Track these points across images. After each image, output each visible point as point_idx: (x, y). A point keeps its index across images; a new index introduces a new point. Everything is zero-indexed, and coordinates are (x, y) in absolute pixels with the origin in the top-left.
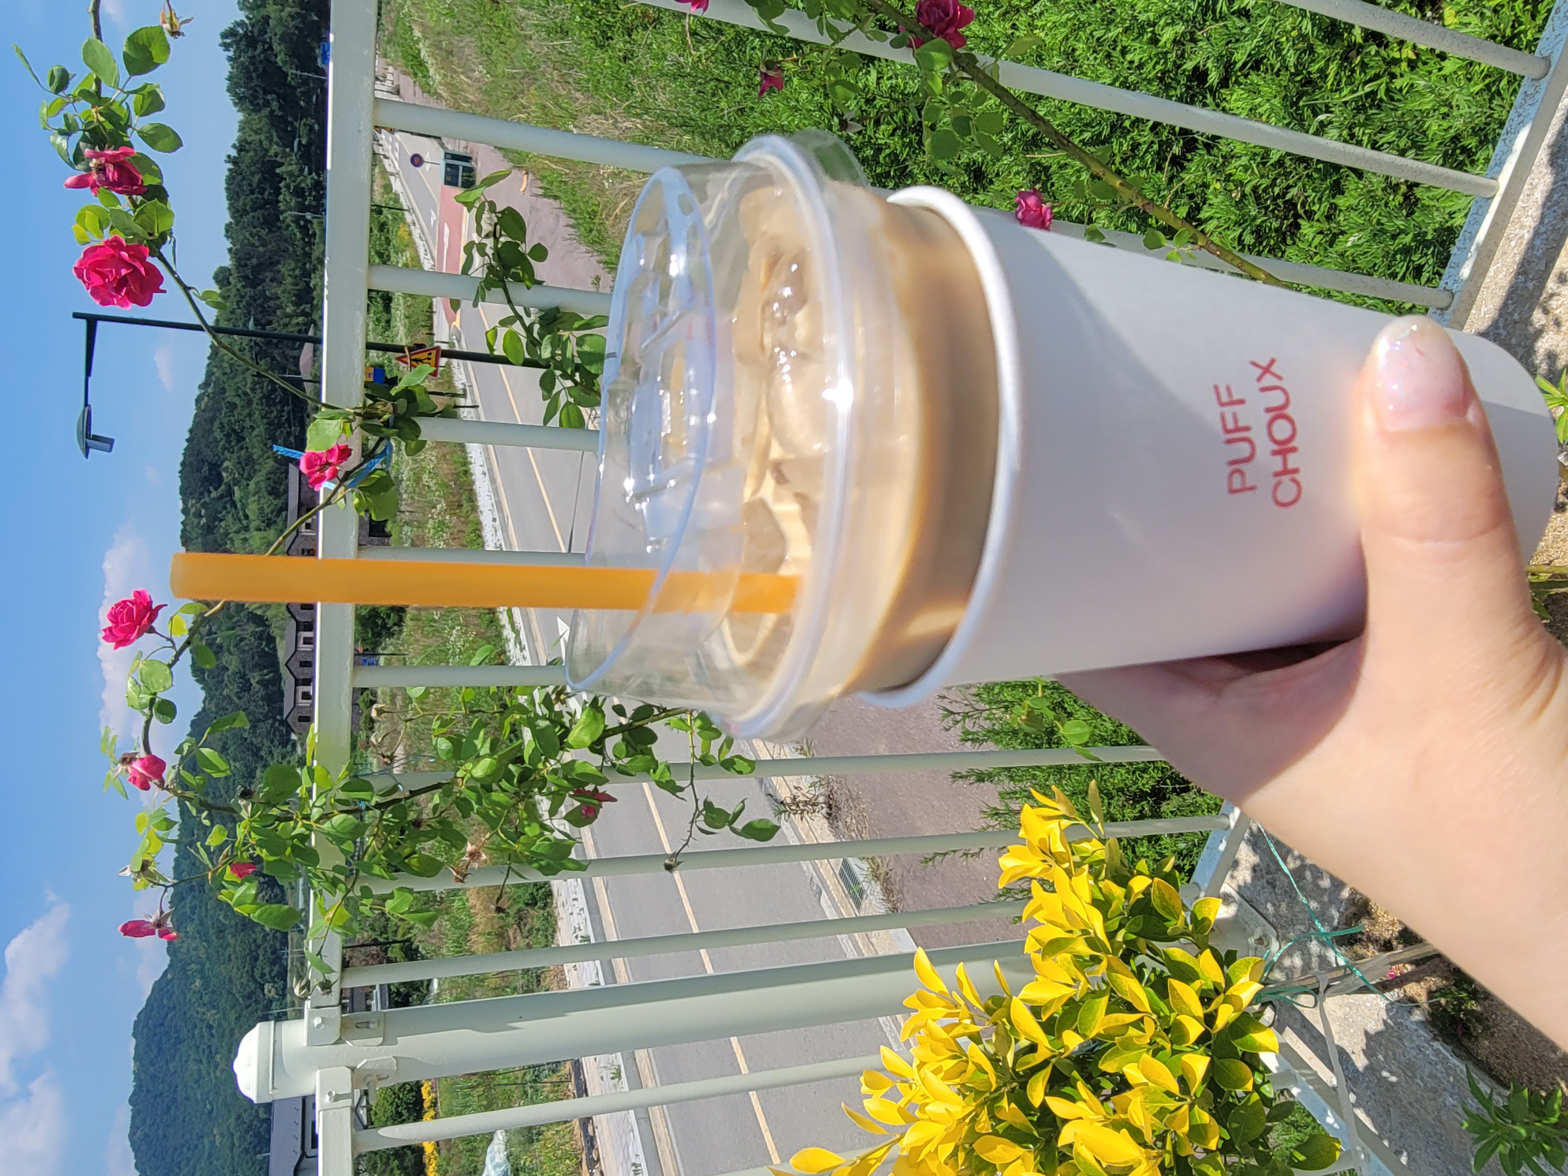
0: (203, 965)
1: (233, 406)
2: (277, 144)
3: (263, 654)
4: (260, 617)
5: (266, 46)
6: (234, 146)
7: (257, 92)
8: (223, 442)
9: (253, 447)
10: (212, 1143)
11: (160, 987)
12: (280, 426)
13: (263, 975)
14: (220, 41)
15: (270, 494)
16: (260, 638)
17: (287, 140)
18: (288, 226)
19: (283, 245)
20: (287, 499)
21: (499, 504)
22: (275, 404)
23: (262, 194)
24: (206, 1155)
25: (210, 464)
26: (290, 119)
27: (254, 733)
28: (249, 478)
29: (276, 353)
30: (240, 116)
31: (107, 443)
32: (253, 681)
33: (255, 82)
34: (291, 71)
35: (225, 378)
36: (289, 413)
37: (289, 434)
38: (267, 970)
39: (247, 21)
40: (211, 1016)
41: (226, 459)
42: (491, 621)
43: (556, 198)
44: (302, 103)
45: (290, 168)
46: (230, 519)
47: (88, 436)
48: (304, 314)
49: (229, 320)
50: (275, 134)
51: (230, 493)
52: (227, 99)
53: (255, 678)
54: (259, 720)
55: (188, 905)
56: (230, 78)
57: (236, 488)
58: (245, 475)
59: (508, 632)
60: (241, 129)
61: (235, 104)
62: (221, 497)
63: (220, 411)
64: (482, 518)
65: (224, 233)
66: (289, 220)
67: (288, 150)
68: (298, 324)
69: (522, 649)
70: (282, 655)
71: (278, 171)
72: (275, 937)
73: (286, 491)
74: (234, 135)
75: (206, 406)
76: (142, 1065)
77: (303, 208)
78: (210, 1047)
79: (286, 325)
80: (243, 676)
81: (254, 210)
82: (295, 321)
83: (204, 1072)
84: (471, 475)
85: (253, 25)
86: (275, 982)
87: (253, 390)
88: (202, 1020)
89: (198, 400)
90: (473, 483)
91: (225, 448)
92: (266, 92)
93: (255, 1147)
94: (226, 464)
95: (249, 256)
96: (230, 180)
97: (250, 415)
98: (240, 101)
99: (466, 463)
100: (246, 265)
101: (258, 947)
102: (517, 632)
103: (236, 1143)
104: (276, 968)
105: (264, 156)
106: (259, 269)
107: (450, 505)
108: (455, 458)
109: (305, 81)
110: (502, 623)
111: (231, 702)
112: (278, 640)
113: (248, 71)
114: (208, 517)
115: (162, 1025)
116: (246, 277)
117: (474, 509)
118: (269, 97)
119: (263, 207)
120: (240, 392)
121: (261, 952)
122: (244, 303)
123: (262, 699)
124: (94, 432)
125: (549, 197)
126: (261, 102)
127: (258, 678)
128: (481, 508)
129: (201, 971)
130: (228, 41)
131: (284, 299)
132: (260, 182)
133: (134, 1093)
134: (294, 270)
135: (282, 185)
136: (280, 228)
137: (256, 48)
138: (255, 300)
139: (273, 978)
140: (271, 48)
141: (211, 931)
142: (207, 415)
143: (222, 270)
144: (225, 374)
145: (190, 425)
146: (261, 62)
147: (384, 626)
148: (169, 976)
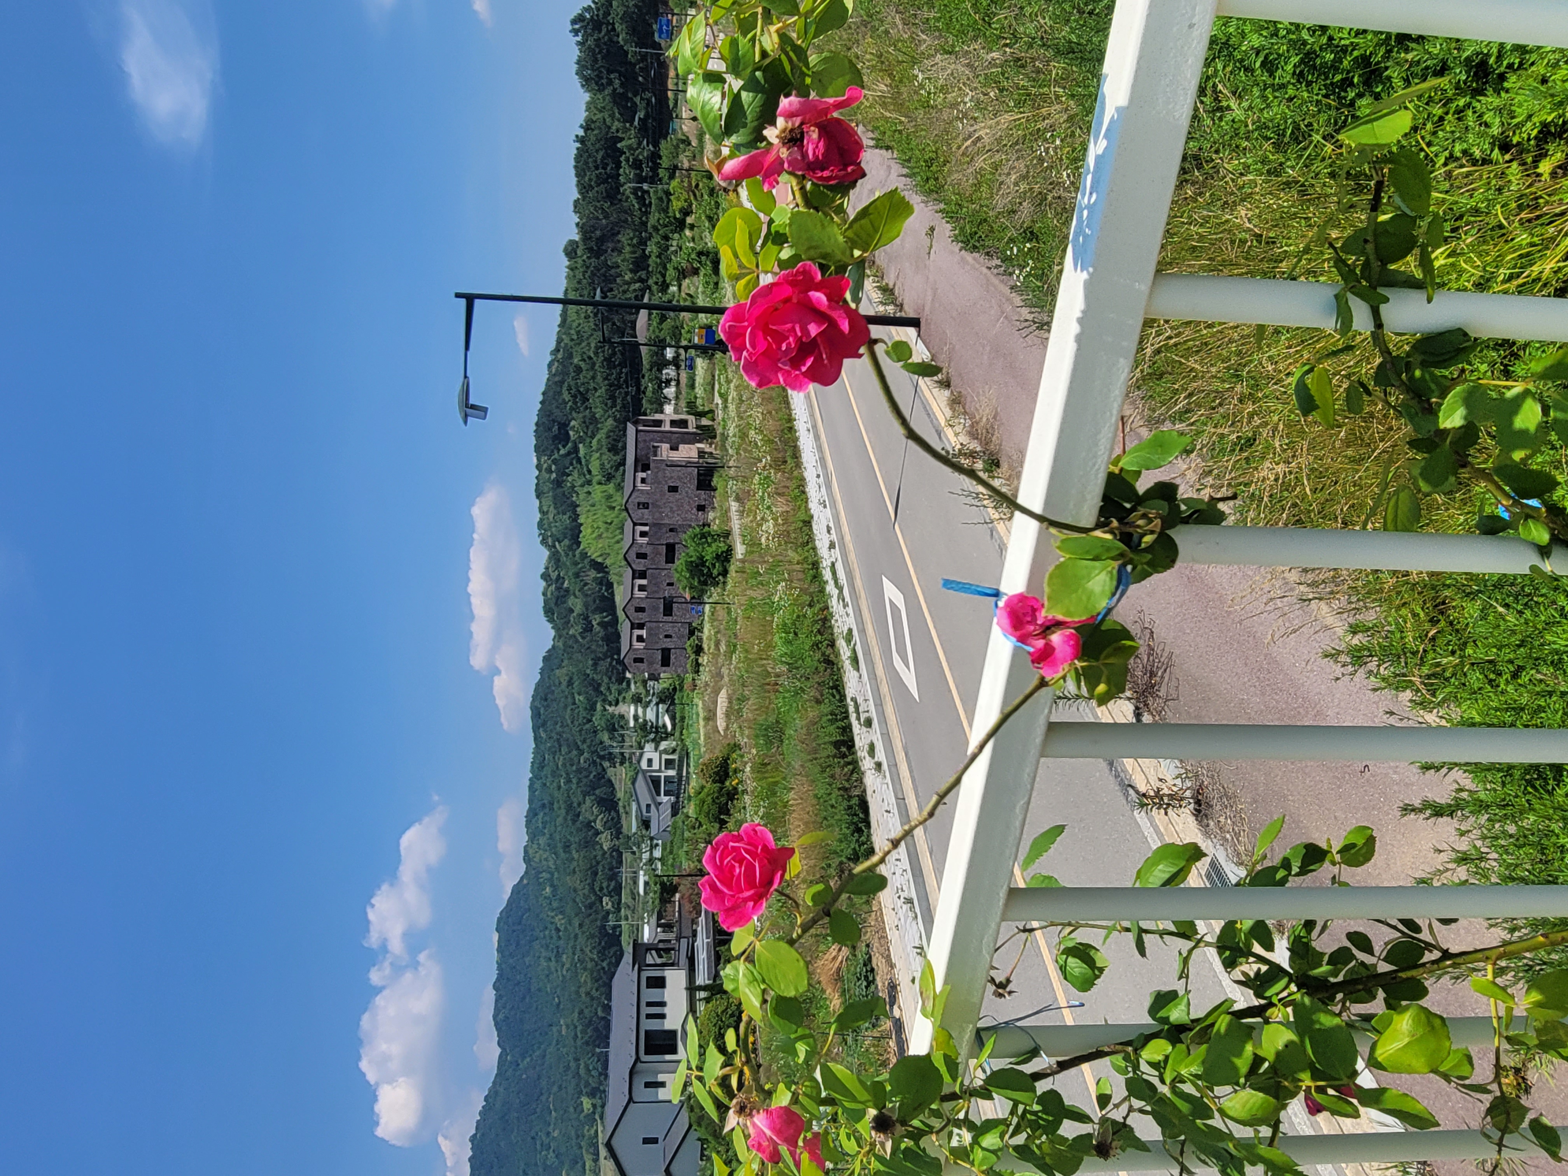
0: (553, 875)
1: (579, 370)
2: (619, 120)
3: (603, 598)
4: (601, 564)
5: (610, 27)
6: (581, 126)
7: (601, 72)
8: (570, 404)
9: (596, 408)
10: (560, 1032)
11: (516, 890)
12: (620, 387)
13: (601, 889)
14: (570, 28)
15: (609, 451)
16: (601, 584)
17: (628, 115)
18: (628, 197)
19: (623, 216)
20: (625, 456)
21: (822, 460)
22: (615, 367)
23: (605, 169)
24: (554, 1042)
25: (559, 423)
26: (630, 95)
27: (596, 669)
28: (593, 437)
29: (616, 318)
30: (587, 97)
31: (481, 411)
32: (594, 623)
33: (600, 63)
34: (632, 49)
35: (572, 343)
36: (626, 374)
37: (627, 393)
38: (605, 885)
39: (593, 6)
40: (560, 921)
41: (573, 419)
42: (815, 577)
43: (888, 148)
44: (640, 79)
45: (630, 142)
46: (575, 474)
47: (467, 406)
48: (641, 280)
49: (576, 290)
50: (616, 111)
51: (576, 450)
52: (576, 81)
53: (596, 620)
54: (599, 659)
55: (540, 821)
56: (578, 62)
57: (581, 446)
58: (589, 433)
59: (830, 588)
60: (588, 109)
61: (583, 86)
62: (569, 453)
63: (568, 374)
64: (806, 474)
65: (572, 208)
66: (628, 192)
67: (628, 125)
68: (635, 290)
69: (845, 606)
70: (620, 599)
71: (619, 145)
72: (612, 856)
73: (624, 447)
74: (582, 115)
75: (557, 370)
76: (503, 956)
77: (641, 179)
78: (558, 947)
79: (625, 292)
80: (586, 618)
81: (598, 185)
82: (632, 287)
83: (553, 969)
84: (796, 431)
85: (598, 9)
86: (611, 897)
87: (596, 354)
88: (552, 923)
89: (550, 365)
90: (797, 439)
91: (572, 409)
92: (609, 72)
93: (594, 1041)
94: (573, 423)
95: (594, 228)
96: (578, 158)
97: (593, 378)
98: (587, 82)
99: (790, 419)
100: (591, 238)
101: (598, 863)
102: (840, 589)
103: (579, 1035)
104: (613, 884)
105: (607, 133)
106: (601, 240)
107: (774, 460)
108: (780, 415)
109: (644, 57)
110: (825, 579)
111: (577, 641)
112: (615, 586)
113: (594, 55)
114: (558, 471)
115: (520, 923)
116: (590, 250)
117: (798, 465)
118: (612, 76)
119: (605, 181)
120: (585, 357)
121: (600, 868)
122: (589, 273)
123: (603, 639)
124: (472, 401)
125: (881, 148)
126: (604, 81)
127: (598, 620)
128: (805, 465)
129: (551, 880)
130: (577, 27)
131: (624, 267)
132: (603, 158)
133: (498, 980)
134: (632, 239)
135: (622, 159)
136: (620, 200)
137: (600, 32)
138: (599, 270)
139: (610, 892)
140: (614, 29)
141: (559, 845)
142: (557, 379)
143: (572, 243)
144: (572, 340)
145: (543, 388)
146: (605, 44)
147: (710, 575)
148: (525, 881)
